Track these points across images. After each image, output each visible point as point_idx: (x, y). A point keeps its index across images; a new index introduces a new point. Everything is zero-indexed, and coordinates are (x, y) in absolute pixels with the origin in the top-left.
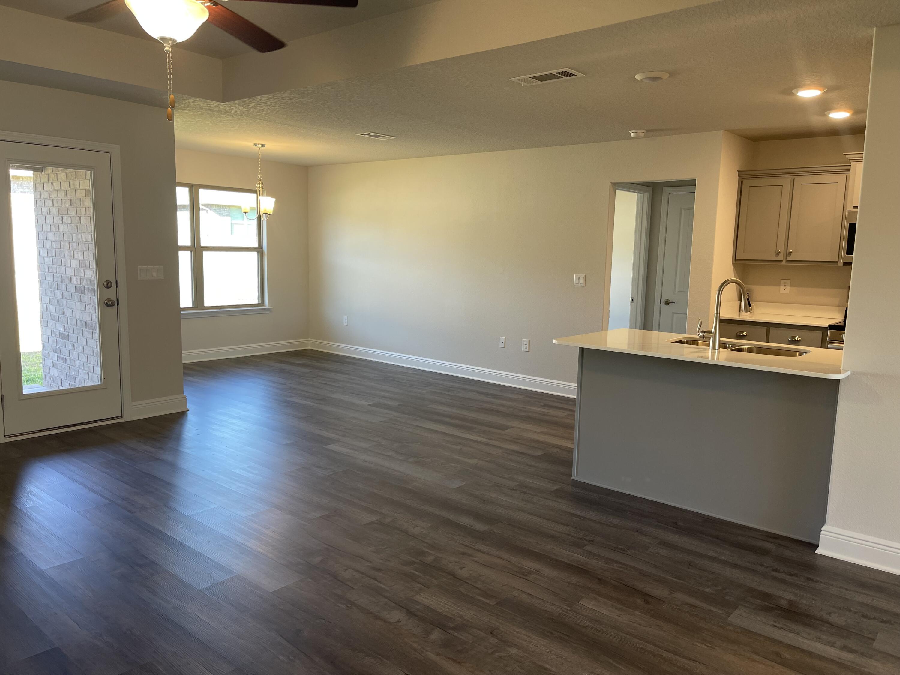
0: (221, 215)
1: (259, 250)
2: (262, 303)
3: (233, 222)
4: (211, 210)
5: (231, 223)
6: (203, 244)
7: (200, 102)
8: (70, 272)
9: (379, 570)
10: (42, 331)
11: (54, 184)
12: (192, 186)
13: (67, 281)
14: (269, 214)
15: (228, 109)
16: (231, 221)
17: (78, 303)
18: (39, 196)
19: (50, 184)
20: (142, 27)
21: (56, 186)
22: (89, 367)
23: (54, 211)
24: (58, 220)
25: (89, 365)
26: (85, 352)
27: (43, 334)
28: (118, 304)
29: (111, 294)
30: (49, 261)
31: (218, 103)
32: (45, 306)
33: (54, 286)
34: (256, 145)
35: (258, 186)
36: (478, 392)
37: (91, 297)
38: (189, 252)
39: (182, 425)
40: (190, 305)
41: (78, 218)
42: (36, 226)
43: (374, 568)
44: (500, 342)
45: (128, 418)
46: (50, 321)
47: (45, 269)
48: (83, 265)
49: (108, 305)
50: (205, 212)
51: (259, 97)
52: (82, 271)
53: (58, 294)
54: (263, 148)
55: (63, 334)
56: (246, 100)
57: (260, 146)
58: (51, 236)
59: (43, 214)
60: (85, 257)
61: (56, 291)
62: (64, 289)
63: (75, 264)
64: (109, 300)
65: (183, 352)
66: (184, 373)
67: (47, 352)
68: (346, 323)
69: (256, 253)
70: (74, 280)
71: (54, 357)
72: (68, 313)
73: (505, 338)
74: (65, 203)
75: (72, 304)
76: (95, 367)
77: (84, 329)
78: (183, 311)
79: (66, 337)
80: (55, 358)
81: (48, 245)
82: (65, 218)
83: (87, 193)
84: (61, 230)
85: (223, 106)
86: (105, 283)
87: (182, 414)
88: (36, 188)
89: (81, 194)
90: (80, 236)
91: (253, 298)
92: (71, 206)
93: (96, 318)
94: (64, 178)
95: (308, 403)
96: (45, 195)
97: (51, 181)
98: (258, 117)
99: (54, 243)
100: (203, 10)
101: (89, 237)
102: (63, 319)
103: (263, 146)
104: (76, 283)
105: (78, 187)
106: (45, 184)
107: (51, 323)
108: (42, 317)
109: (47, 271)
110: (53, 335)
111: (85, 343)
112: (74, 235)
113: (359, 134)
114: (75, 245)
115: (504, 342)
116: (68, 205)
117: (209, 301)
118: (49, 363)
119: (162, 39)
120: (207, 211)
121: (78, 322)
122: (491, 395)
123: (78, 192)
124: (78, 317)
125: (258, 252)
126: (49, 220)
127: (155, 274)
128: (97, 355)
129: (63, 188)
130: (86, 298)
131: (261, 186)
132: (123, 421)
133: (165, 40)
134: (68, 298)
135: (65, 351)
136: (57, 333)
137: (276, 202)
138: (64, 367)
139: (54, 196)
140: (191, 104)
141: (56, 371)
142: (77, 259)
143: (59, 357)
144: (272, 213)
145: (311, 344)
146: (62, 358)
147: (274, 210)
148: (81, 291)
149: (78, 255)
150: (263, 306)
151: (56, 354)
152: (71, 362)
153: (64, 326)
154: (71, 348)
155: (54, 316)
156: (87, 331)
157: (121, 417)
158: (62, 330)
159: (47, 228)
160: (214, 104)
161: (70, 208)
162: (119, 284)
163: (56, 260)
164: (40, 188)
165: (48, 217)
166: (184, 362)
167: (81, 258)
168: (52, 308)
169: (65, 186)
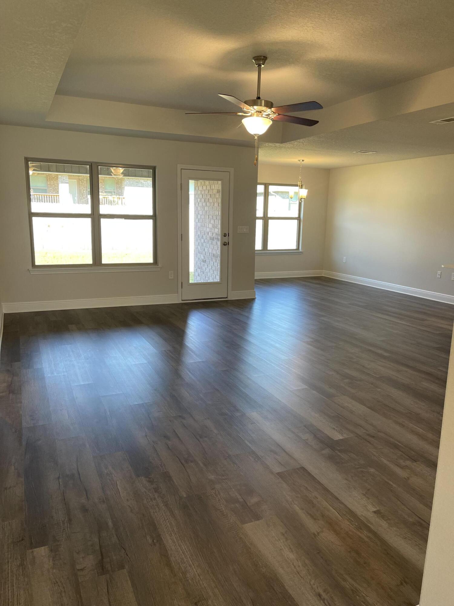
0: (284, 198)
1: (299, 219)
2: (298, 248)
3: (290, 202)
4: (278, 195)
5: (289, 203)
6: (269, 215)
7: (270, 144)
8: (208, 230)
9: (373, 437)
10: (194, 259)
11: (203, 187)
12: (266, 184)
13: (207, 234)
14: (304, 199)
15: (284, 146)
16: (289, 201)
17: (211, 245)
18: (196, 193)
19: (202, 187)
20: (245, 128)
21: (204, 188)
22: (214, 276)
23: (203, 200)
24: (204, 204)
25: (214, 275)
26: (212, 269)
27: (194, 260)
28: (228, 244)
29: (226, 239)
30: (199, 224)
31: (279, 144)
32: (196, 246)
33: (201, 237)
34: (299, 161)
35: (299, 183)
36: (417, 303)
37: (216, 242)
38: (262, 220)
39: (253, 303)
40: (260, 248)
41: (213, 204)
42: (194, 207)
43: (368, 435)
44: (438, 274)
45: (229, 298)
46: (198, 254)
47: (197, 228)
48: (214, 227)
49: (224, 245)
50: (274, 196)
51: (299, 140)
52: (213, 229)
53: (202, 241)
54: (303, 162)
55: (204, 260)
56: (292, 142)
57: (301, 161)
58: (201, 212)
59: (198, 201)
60: (215, 222)
61: (201, 239)
62: (205, 238)
63: (210, 226)
64: (225, 242)
65: (255, 273)
66: (255, 283)
67: (196, 269)
68: (345, 261)
69: (297, 221)
70: (210, 233)
71: (199, 270)
72: (206, 250)
73: (441, 272)
74: (208, 196)
75: (208, 245)
76: (216, 276)
77: (213, 258)
78: (256, 251)
79: (204, 261)
80: (199, 272)
81: (199, 217)
82: (207, 203)
83: (218, 191)
84: (205, 209)
85: (282, 145)
86: (224, 234)
87: (253, 300)
88: (195, 189)
89: (215, 191)
90: (214, 212)
91: (293, 246)
92: (210, 197)
93: (219, 253)
94: (208, 184)
95: (316, 300)
96: (199, 192)
97: (202, 185)
98: (299, 148)
99: (202, 216)
100: (270, 121)
101: (218, 212)
102: (204, 253)
103: (303, 161)
104: (210, 235)
105: (214, 188)
106: (199, 187)
107: (199, 255)
108: (195, 252)
109: (198, 229)
110: (199, 260)
111: (212, 264)
112: (211, 212)
113: (355, 152)
114: (211, 217)
115: (440, 274)
116: (209, 197)
117: (270, 247)
118: (197, 274)
119: (254, 134)
120: (275, 196)
121: (210, 254)
122: (425, 305)
123: (214, 190)
124: (210, 252)
125: (298, 220)
126: (200, 205)
127: (245, 230)
128: (218, 270)
129: (207, 189)
130: (214, 242)
131: (300, 183)
132: (227, 300)
133: (255, 135)
134: (206, 242)
135: (204, 268)
136: (201, 260)
137: (308, 192)
138: (203, 276)
139: (203, 193)
140: (267, 145)
141: (199, 277)
142: (211, 224)
143: (201, 271)
144: (305, 198)
145: (324, 273)
146: (202, 272)
147: (307, 197)
148: (212, 239)
149: (212, 222)
150: (298, 250)
151: (200, 270)
152: (206, 273)
153: (204, 256)
154: (206, 266)
155: (200, 251)
156: (214, 259)
157: (227, 298)
158: (203, 258)
159: (199, 208)
160: (278, 144)
161: (210, 198)
162: (229, 235)
163: (202, 224)
164: (197, 188)
165: (200, 203)
166: (255, 278)
167: (213, 223)
168: (199, 247)
169: (208, 188)
